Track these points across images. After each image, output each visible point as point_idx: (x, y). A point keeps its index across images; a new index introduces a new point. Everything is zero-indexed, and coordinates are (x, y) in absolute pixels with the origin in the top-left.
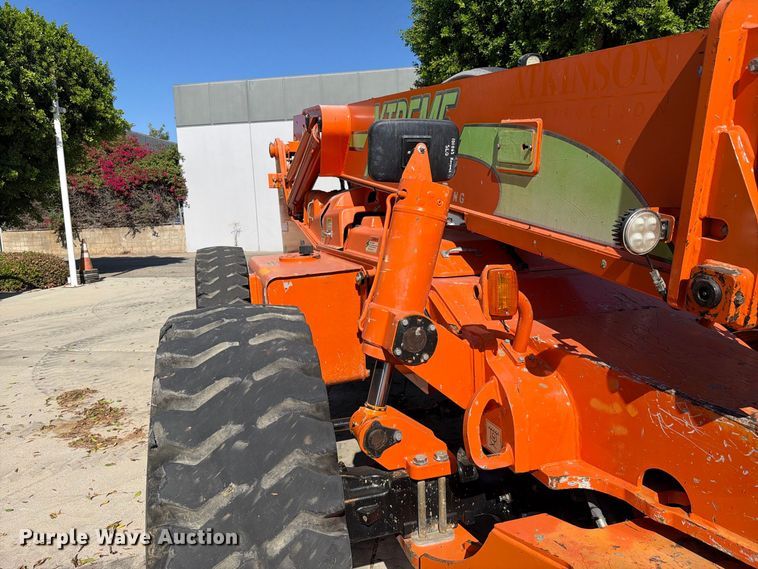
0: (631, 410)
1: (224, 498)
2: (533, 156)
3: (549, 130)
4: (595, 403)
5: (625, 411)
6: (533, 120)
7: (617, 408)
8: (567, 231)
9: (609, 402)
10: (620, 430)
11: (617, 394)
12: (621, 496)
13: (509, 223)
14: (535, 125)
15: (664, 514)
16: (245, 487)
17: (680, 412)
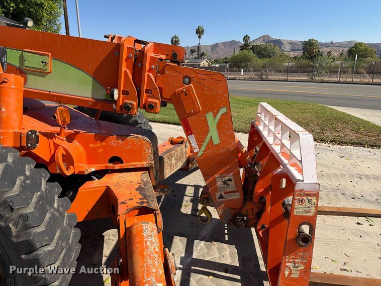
0: (104, 143)
1: (35, 199)
2: (48, 66)
3: (55, 57)
4: (91, 146)
5: (102, 145)
6: (47, 53)
7: (99, 144)
8: (70, 94)
9: (96, 144)
10: (101, 150)
11: (99, 141)
12: (104, 168)
13: (36, 91)
14: (48, 55)
15: (117, 166)
16: (39, 193)
17: (118, 139)
